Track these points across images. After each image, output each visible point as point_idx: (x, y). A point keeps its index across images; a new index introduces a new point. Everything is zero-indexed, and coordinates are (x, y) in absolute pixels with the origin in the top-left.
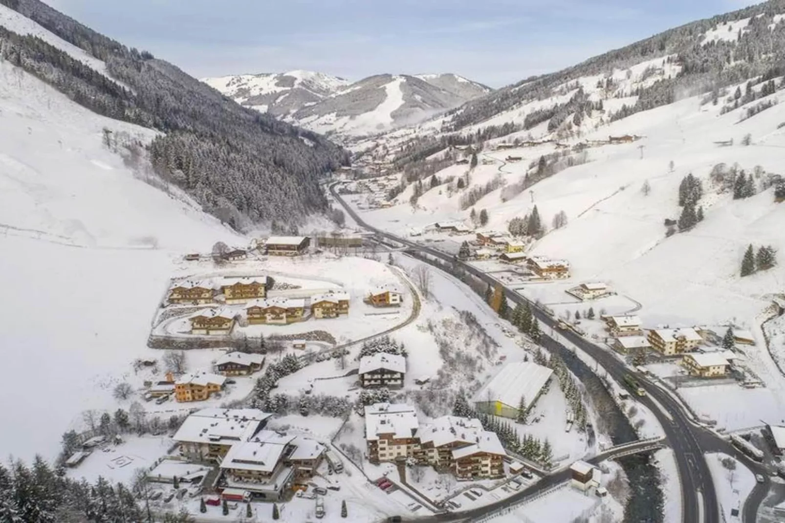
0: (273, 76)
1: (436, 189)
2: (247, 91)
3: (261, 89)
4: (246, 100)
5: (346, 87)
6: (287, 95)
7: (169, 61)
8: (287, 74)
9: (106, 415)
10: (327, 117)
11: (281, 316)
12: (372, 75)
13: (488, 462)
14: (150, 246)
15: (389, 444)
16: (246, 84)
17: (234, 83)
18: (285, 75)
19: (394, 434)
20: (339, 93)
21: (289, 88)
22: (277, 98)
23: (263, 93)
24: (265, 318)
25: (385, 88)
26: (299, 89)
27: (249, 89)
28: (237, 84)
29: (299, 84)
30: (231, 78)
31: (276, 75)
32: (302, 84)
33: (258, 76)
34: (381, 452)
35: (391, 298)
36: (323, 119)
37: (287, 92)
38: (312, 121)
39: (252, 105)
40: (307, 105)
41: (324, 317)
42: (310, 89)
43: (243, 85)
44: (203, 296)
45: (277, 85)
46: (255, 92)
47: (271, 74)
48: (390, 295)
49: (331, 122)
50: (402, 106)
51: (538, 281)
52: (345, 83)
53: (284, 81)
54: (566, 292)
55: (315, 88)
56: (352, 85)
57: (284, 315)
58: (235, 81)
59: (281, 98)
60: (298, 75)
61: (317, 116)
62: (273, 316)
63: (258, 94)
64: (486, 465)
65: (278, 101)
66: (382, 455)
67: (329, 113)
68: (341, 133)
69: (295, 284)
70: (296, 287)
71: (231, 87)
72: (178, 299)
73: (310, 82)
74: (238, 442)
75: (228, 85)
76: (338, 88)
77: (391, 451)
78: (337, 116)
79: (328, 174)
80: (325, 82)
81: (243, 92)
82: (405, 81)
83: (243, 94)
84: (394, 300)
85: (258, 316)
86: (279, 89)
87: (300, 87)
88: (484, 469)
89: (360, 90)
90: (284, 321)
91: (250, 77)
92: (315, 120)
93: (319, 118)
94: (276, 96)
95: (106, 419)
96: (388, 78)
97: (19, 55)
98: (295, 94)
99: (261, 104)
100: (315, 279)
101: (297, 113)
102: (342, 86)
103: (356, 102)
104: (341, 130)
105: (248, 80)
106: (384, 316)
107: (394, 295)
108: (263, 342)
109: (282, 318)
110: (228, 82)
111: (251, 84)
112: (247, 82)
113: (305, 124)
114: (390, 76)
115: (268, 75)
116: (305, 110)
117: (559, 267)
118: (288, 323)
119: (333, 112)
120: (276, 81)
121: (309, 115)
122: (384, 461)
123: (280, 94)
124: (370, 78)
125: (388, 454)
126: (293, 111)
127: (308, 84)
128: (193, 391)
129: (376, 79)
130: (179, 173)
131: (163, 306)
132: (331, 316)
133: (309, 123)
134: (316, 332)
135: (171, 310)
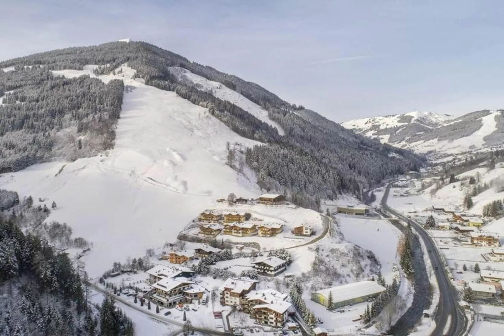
0: (396, 117)
1: (452, 184)
2: (378, 126)
3: (387, 125)
4: (376, 132)
5: (452, 121)
6: (405, 128)
7: (312, 110)
8: (407, 114)
9: (135, 259)
10: (431, 141)
11: (239, 231)
12: (473, 111)
13: (273, 316)
14: (208, 194)
15: (231, 295)
16: (378, 122)
17: (370, 122)
18: (406, 115)
19: (233, 289)
20: (445, 125)
21: (407, 124)
22: (397, 131)
23: (388, 127)
24: (232, 232)
25: (481, 120)
26: (414, 123)
27: (379, 125)
28: (372, 123)
29: (415, 120)
30: (368, 119)
31: (399, 116)
32: (418, 120)
33: (386, 117)
34: (226, 299)
35: (304, 231)
36: (427, 143)
37: (405, 125)
38: (419, 144)
39: (379, 135)
40: (418, 134)
41: (263, 236)
42: (423, 123)
43: (376, 123)
44: (213, 219)
45: (399, 122)
46: (382, 127)
47: (396, 115)
48: (304, 228)
49: (433, 144)
50: (494, 132)
51: (470, 246)
52: (451, 118)
53: (403, 118)
54: (482, 255)
55: (427, 122)
56: (455, 120)
57: (241, 231)
58: (371, 121)
59: (400, 130)
60: (415, 115)
61: (424, 141)
62: (235, 231)
63: (385, 128)
64: (272, 318)
65: (398, 132)
66: (227, 301)
67: (433, 139)
68: (439, 152)
69: (261, 218)
70: (261, 220)
71: (368, 125)
72: (203, 219)
73: (423, 119)
74: (166, 277)
75: (366, 123)
76: (445, 122)
77: (231, 300)
78: (438, 140)
79: (395, 176)
80: (436, 118)
81: (375, 127)
82: (500, 114)
83: (375, 128)
84: (306, 232)
85: (229, 230)
86: (399, 124)
87: (416, 122)
88: (271, 320)
89: (460, 122)
90: (241, 235)
91: (381, 118)
92: (422, 143)
93: (424, 142)
94: (397, 128)
95: (134, 261)
96: (487, 113)
97: (214, 110)
98: (410, 127)
99: (385, 134)
100: (273, 217)
101: (409, 139)
102: (449, 120)
103: (455, 131)
104: (440, 150)
105: (380, 120)
106: (293, 239)
107: (306, 229)
108: (223, 242)
109: (240, 233)
110: (366, 122)
111: (381, 122)
112: (378, 121)
113: (413, 147)
114: (489, 111)
115: (393, 116)
116: (415, 137)
117: (489, 237)
118: (242, 236)
119: (436, 138)
120: (399, 119)
121: (418, 141)
122: (227, 305)
123: (399, 128)
124: (471, 113)
125: (230, 302)
126: (407, 138)
127: (421, 120)
128: (176, 258)
129: (476, 114)
130: (255, 163)
131: (194, 221)
132: (267, 236)
133: (416, 146)
134: (254, 243)
135: (197, 224)
